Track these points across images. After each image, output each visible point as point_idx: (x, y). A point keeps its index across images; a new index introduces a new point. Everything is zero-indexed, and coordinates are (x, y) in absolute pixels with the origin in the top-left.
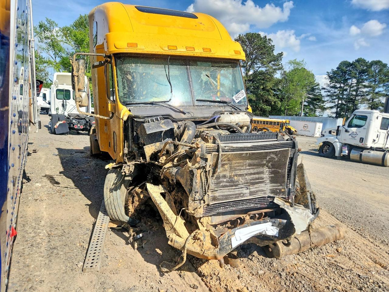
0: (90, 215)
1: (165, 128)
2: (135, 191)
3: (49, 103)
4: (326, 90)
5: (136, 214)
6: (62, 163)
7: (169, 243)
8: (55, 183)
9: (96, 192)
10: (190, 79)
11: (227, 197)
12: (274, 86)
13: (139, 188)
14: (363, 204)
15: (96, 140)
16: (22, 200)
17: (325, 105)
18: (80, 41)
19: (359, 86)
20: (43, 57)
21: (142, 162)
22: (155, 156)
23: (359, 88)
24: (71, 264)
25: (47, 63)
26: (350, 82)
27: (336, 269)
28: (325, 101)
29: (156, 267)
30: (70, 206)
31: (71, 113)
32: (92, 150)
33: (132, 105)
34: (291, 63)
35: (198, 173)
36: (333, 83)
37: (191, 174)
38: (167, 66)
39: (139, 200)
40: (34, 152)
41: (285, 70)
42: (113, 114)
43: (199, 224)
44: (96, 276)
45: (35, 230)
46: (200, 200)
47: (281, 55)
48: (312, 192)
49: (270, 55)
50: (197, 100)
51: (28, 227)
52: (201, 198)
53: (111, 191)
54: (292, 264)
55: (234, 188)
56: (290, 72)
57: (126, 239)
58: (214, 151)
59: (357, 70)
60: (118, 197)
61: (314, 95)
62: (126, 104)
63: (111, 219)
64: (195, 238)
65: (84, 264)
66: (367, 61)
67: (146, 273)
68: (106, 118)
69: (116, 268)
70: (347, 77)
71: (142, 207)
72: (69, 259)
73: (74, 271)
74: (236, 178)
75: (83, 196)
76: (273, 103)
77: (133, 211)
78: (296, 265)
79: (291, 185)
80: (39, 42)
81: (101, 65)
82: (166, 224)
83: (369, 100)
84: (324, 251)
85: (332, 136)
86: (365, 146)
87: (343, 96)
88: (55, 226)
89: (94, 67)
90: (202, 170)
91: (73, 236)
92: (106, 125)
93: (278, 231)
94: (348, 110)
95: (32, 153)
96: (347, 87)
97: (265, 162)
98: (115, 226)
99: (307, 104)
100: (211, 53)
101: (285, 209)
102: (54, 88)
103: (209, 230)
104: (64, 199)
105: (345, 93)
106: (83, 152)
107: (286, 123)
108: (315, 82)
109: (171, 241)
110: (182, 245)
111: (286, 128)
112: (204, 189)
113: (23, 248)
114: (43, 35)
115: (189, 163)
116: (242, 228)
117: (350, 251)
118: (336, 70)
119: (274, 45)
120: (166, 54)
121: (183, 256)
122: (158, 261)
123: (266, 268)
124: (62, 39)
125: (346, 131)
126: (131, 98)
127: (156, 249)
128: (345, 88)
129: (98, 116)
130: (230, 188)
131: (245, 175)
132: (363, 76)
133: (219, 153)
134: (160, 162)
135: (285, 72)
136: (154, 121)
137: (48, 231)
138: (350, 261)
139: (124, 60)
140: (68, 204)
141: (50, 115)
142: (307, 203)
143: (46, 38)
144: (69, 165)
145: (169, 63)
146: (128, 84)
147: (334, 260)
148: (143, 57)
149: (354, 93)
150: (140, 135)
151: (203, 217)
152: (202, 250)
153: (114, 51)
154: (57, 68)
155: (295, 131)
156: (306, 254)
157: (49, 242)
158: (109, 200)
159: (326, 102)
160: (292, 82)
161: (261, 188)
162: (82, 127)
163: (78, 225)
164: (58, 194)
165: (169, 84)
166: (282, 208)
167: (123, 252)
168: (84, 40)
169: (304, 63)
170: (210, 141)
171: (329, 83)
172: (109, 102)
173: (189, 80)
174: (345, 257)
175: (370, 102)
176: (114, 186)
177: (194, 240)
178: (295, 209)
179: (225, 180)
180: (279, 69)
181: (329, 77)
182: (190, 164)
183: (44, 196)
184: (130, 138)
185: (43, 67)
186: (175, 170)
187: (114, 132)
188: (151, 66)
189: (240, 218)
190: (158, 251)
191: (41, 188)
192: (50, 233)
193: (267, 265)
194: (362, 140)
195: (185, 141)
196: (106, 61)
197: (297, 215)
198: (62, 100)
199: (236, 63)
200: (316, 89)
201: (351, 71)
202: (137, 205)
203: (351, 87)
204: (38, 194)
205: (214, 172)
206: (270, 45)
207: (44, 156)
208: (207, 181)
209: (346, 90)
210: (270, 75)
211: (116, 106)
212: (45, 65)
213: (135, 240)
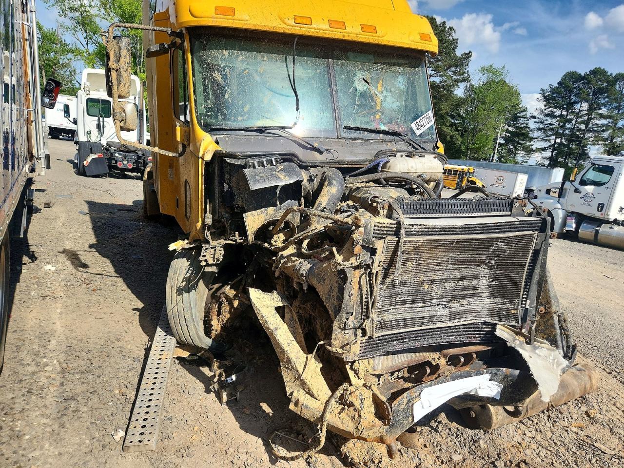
0: (141, 329)
1: (285, 180)
2: (224, 293)
3: (75, 122)
4: (537, 120)
5: (224, 334)
6: (95, 229)
7: (292, 407)
8: (80, 266)
9: (153, 286)
10: (334, 87)
11: (406, 322)
12: (452, 110)
13: (231, 288)
14: (613, 321)
15: (154, 193)
16: (19, 297)
17: (532, 145)
18: (129, 17)
19: (591, 115)
20: (67, 43)
21: (238, 241)
22: (264, 233)
23: (591, 118)
24: (102, 433)
25: (73, 52)
26: (577, 107)
27: (594, 454)
28: (535, 138)
29: (262, 443)
30: (105, 310)
31: (113, 141)
32: (146, 208)
33: (221, 132)
34: (483, 70)
35: (354, 277)
36: (550, 109)
37: (341, 278)
38: (290, 58)
39: (230, 310)
40: (46, 206)
41: (472, 83)
42: (184, 147)
43: (351, 374)
44: (148, 461)
45: (38, 360)
46: (355, 329)
47: (468, 56)
48: (562, 313)
49: (450, 56)
50: (345, 128)
51: (26, 352)
52: (358, 325)
53: (180, 291)
54: (513, 443)
55: (421, 305)
56: (479, 86)
57: (207, 381)
58: (389, 234)
59: (591, 89)
60: (192, 304)
61: (517, 128)
62: (209, 129)
63: (178, 343)
64: (342, 401)
65: (126, 434)
66: (609, 74)
67: (243, 457)
68: (171, 154)
69: (188, 444)
70: (573, 98)
71: (236, 322)
72: (97, 422)
73: (106, 449)
74: (426, 286)
75: (129, 291)
76: (448, 138)
77: (219, 329)
78: (519, 444)
79: (528, 302)
80: (60, 16)
81: (163, 51)
82: (285, 369)
83: (607, 140)
84: (566, 415)
85: (551, 199)
86: (606, 217)
87: (564, 131)
88: (75, 351)
89: (150, 54)
90: (362, 271)
91: (107, 372)
92: (171, 166)
93: (500, 390)
94: (570, 155)
95: (42, 208)
96: (572, 117)
97: (484, 257)
98: (186, 354)
99: (503, 142)
100: (376, 35)
101: (517, 348)
102: (83, 96)
103: (370, 387)
104: (94, 297)
105: (568, 125)
106: (131, 211)
107: (468, 172)
108: (520, 106)
109: (296, 404)
110: (319, 415)
111: (468, 180)
112: (364, 307)
113: (11, 396)
114: (67, 4)
115: (337, 256)
116: (434, 385)
117: (609, 415)
118: (557, 86)
119: (458, 39)
120: (290, 32)
121: (320, 437)
122: (265, 429)
123: (466, 449)
124: (98, 12)
125: (577, 191)
126: (220, 118)
127: (262, 404)
128: (568, 117)
129: (156, 149)
130: (414, 305)
131: (443, 281)
132: (599, 98)
133: (399, 238)
134: (274, 243)
135: (472, 86)
136: (263, 166)
137: (62, 361)
138: (614, 436)
139: (208, 41)
140: (101, 306)
141: (77, 143)
142: (552, 336)
143: (72, 9)
144: (106, 232)
145: (295, 53)
146: (214, 91)
147: (584, 433)
148: (244, 38)
149: (583, 127)
150: (236, 192)
151: (359, 359)
152: (357, 428)
153: (188, 22)
154: (90, 62)
155: (482, 185)
156: (535, 421)
157: (62, 384)
158: (175, 310)
159: (535, 140)
160: (483, 103)
161: (470, 307)
162: (130, 165)
163: (118, 350)
164: (84, 286)
165: (294, 94)
166: (510, 347)
167: (200, 410)
168: (136, 15)
169: (506, 71)
170: (381, 212)
171: (543, 108)
172: (178, 124)
173: (330, 87)
174: (602, 427)
175: (607, 143)
176: (185, 283)
177: (340, 404)
178: (535, 348)
179: (404, 290)
180: (463, 80)
181: (545, 97)
182: (339, 258)
183: (59, 290)
184: (217, 195)
185: (66, 60)
186: (305, 266)
187: (186, 182)
188: (260, 55)
189: (428, 363)
190: (265, 407)
191: (55, 274)
192: (64, 365)
193: (467, 444)
194: (601, 206)
195: (323, 206)
196: (173, 45)
197: (540, 361)
198: (97, 118)
199: (419, 58)
200: (520, 117)
201: (581, 89)
202: (226, 319)
203: (578, 116)
204: (49, 285)
205: (386, 276)
206: (451, 39)
207: (63, 215)
208: (372, 291)
209: (570, 121)
210: (447, 91)
211: (191, 133)
212: (70, 56)
213: (223, 386)
